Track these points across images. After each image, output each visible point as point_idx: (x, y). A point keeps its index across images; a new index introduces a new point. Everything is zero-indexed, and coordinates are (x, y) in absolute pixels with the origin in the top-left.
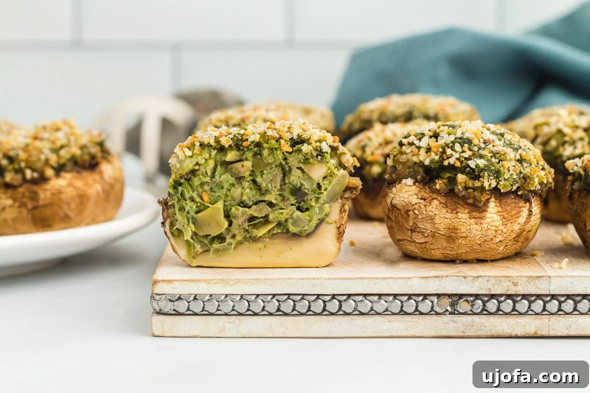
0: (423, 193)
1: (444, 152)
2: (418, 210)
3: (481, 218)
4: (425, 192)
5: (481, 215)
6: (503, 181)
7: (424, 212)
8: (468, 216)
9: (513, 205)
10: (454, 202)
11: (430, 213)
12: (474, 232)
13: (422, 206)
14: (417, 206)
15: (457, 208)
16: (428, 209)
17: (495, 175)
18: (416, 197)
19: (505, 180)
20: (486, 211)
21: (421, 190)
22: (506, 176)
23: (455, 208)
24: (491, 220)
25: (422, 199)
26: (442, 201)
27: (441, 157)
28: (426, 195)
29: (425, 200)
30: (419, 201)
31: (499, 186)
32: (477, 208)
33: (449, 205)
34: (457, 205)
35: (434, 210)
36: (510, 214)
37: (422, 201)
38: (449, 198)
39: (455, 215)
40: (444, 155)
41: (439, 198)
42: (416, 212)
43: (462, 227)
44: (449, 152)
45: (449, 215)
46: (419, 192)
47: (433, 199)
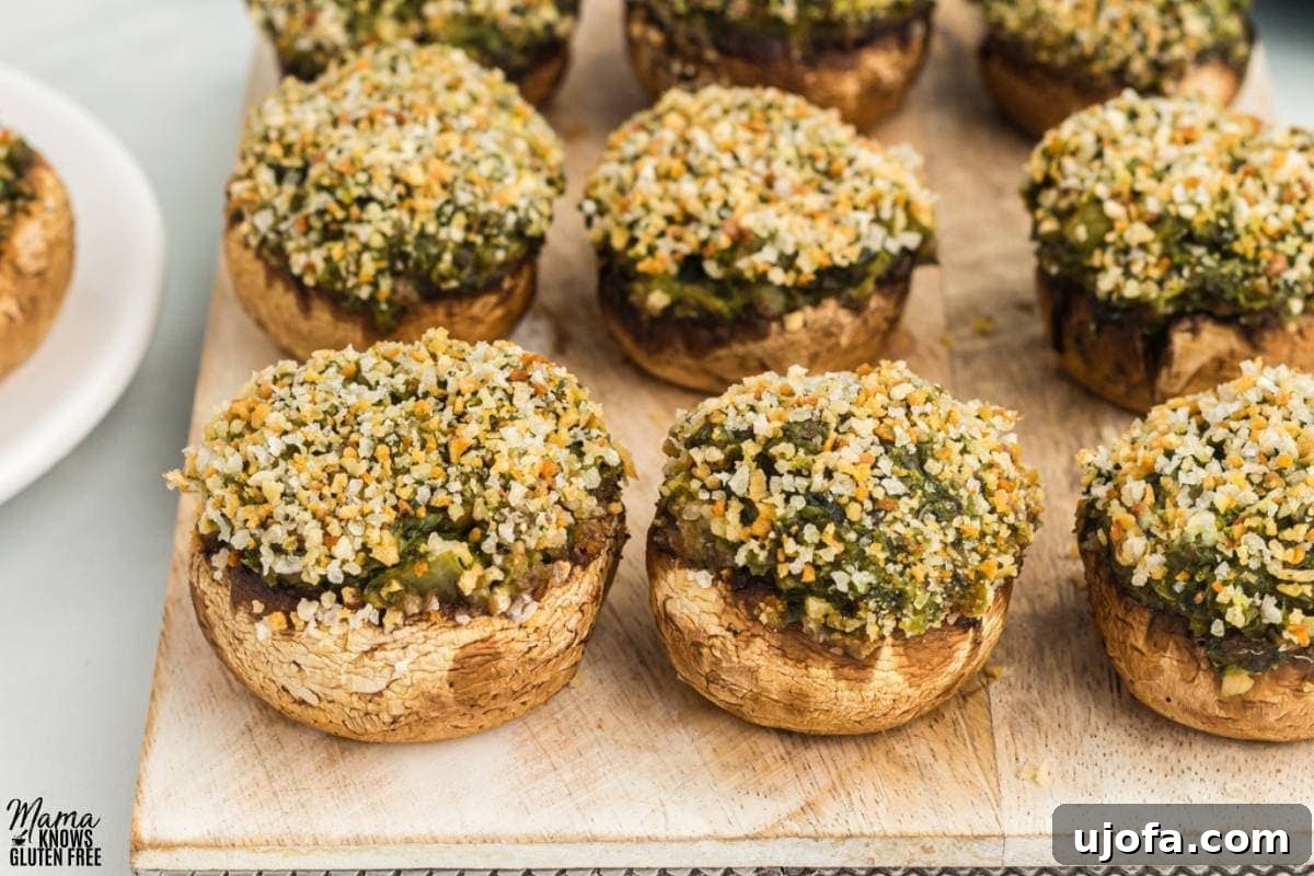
0: (733, 619)
1: (778, 544)
2: (721, 651)
3: (862, 681)
4: (737, 615)
5: (862, 674)
6: (910, 614)
7: (735, 659)
8: (831, 673)
9: (935, 645)
10: (803, 644)
11: (748, 663)
12: (846, 703)
13: (731, 647)
14: (717, 642)
15: (808, 657)
16: (742, 653)
17: (894, 603)
18: (716, 620)
19: (915, 612)
20: (872, 667)
21: (728, 608)
22: (919, 603)
23: (803, 656)
24: (882, 683)
25: (729, 629)
26: (774, 642)
27: (772, 555)
28: (739, 626)
29: (735, 633)
30: (724, 633)
31: (901, 626)
32: (853, 660)
33: (789, 651)
34: (807, 651)
35: (755, 657)
36: (928, 667)
37: (729, 635)
38: (789, 637)
39: (804, 671)
40: (780, 550)
41: (767, 636)
42: (718, 654)
43: (818, 693)
44: (790, 546)
45: (788, 670)
46: (724, 611)
47: (754, 636)
